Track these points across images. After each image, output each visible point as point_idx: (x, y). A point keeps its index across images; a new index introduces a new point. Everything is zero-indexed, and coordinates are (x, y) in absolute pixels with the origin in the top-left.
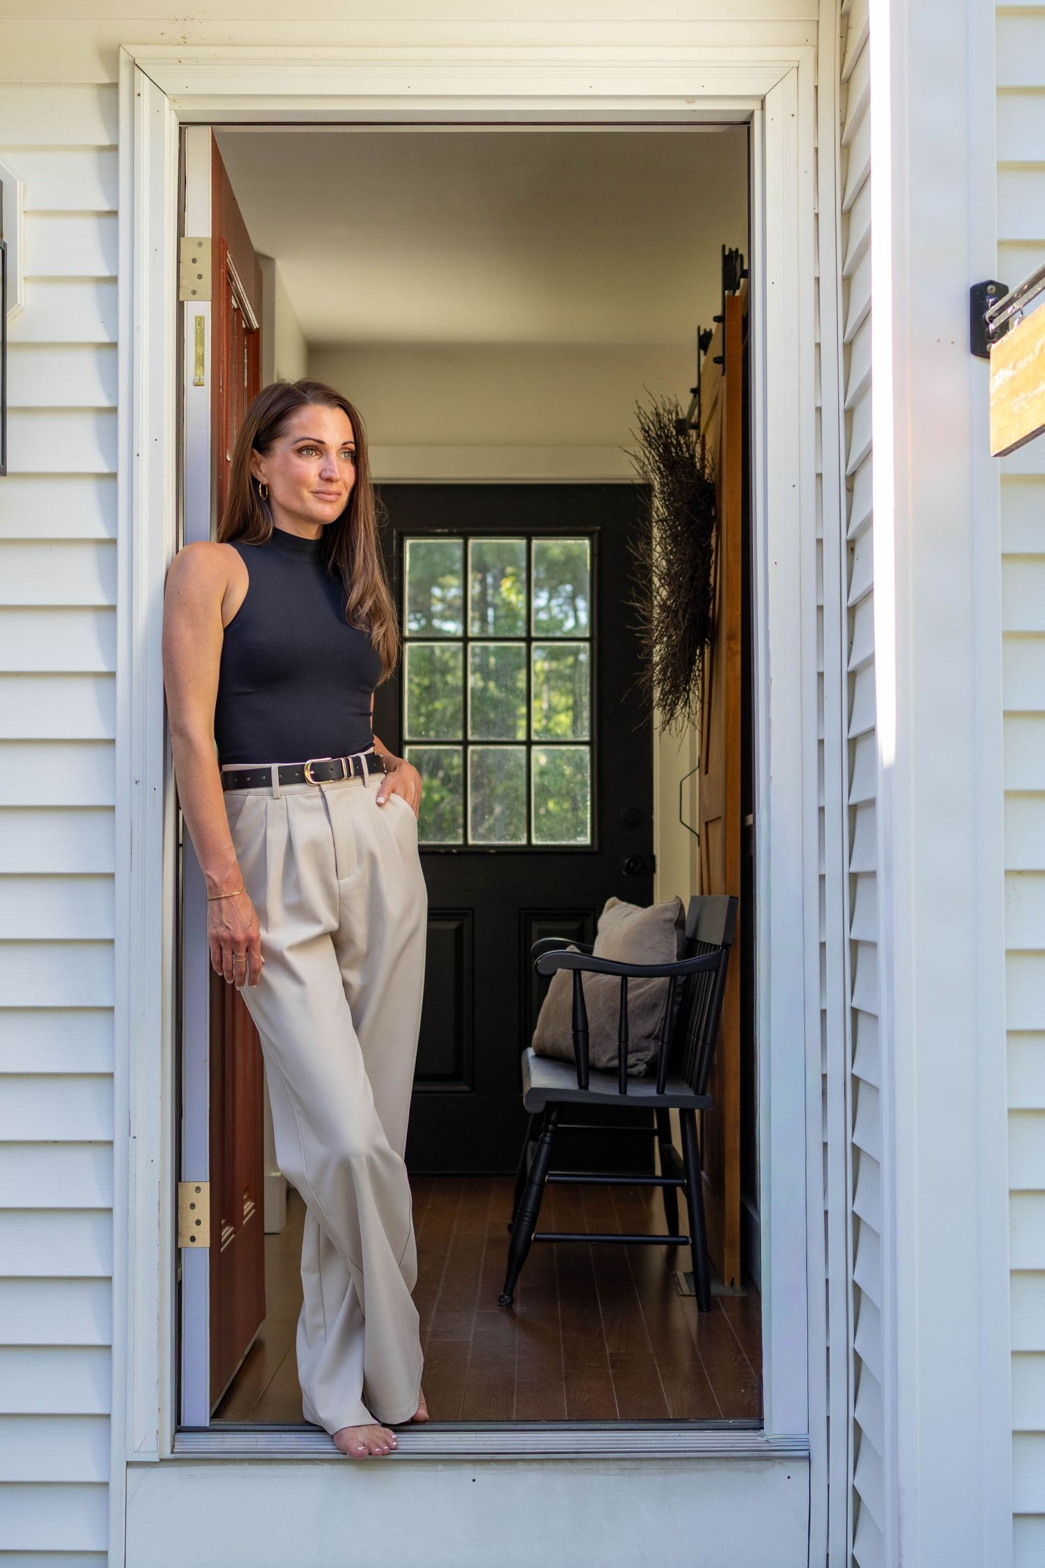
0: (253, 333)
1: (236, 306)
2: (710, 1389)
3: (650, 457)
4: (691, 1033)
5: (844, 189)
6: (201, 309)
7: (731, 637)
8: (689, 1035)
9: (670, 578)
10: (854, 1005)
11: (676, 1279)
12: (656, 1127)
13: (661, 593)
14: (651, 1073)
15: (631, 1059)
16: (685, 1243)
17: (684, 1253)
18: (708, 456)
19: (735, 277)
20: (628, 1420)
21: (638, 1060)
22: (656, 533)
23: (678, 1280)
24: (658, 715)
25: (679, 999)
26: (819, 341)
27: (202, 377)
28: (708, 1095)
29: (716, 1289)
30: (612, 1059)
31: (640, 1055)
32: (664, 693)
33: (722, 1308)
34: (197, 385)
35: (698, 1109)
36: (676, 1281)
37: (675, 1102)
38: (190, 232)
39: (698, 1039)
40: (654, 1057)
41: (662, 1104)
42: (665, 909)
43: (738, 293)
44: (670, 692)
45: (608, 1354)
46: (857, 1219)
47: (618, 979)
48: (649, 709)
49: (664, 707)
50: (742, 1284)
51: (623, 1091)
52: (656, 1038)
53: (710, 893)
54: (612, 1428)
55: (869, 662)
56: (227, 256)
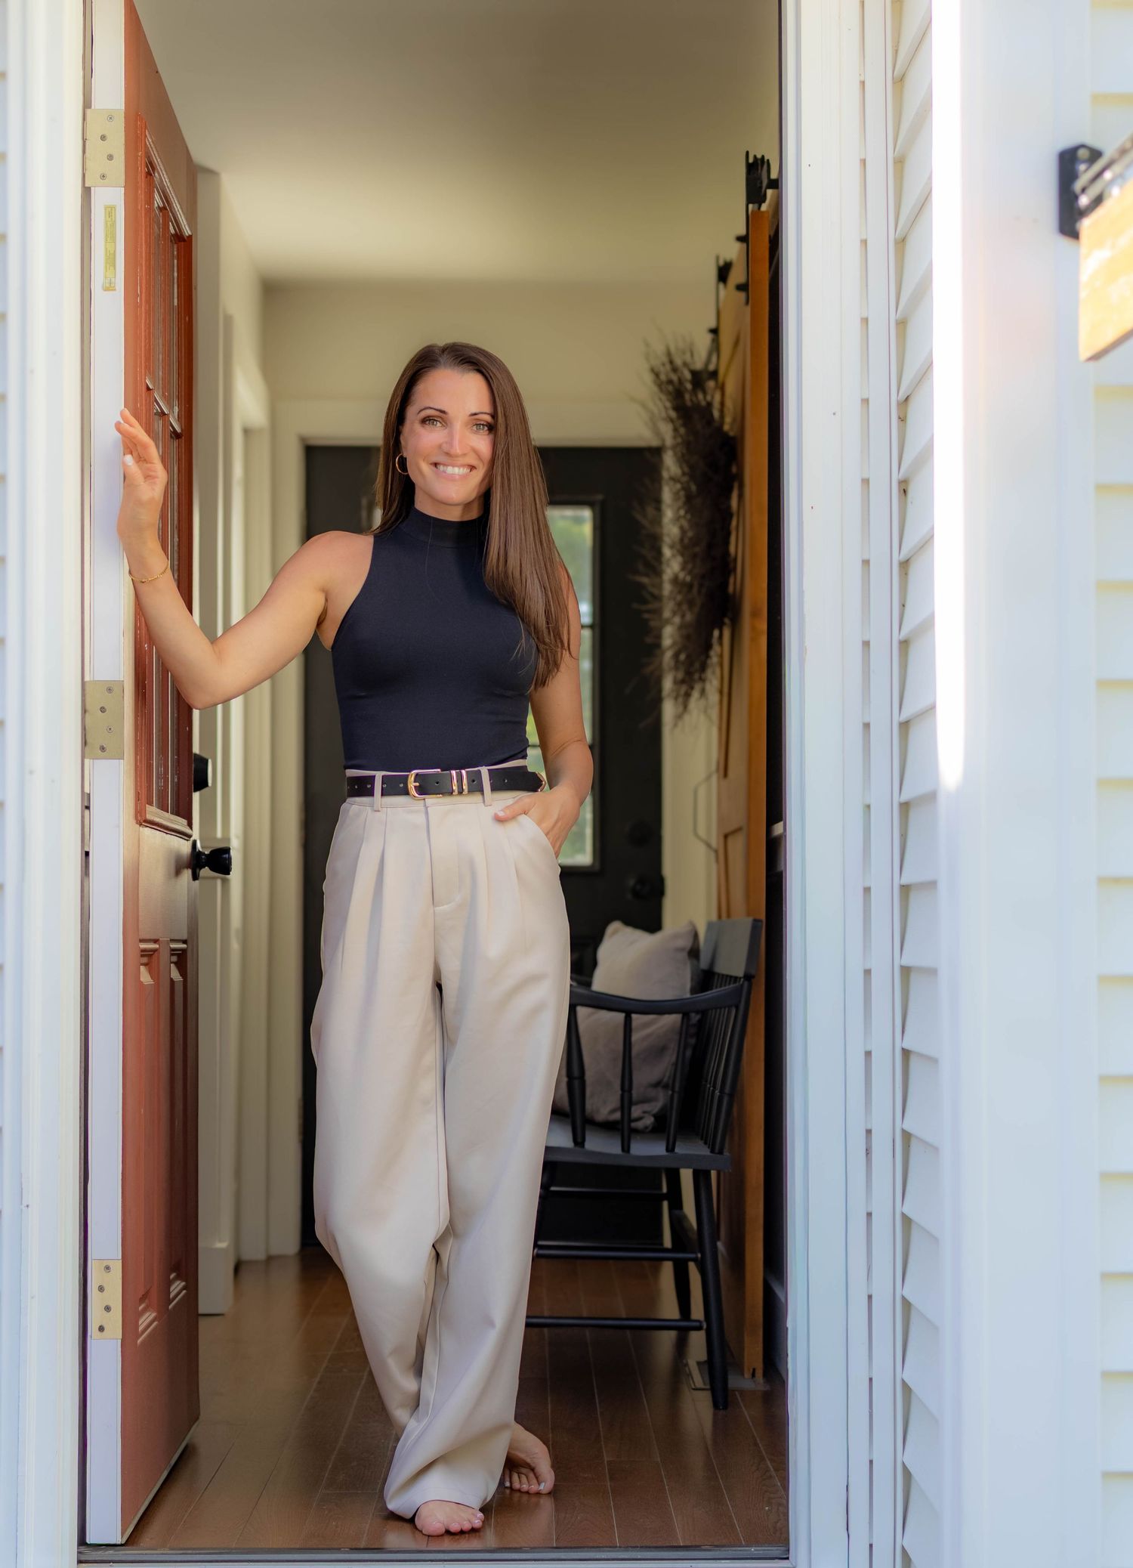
0: (184, 240)
1: (161, 205)
2: (727, 1505)
3: (660, 406)
4: (706, 1081)
5: (896, 52)
6: (111, 197)
7: (755, 614)
8: (704, 1083)
9: (685, 548)
10: (906, 1046)
11: (687, 1369)
12: (665, 1190)
13: (673, 565)
14: (660, 1127)
15: (636, 1111)
16: (699, 1328)
17: (697, 1341)
18: (729, 403)
19: (761, 187)
20: (627, 1547)
21: (644, 1112)
22: (667, 494)
23: (689, 1369)
24: (669, 709)
25: (693, 1041)
26: (865, 237)
27: (113, 280)
28: (726, 1153)
29: (735, 1382)
30: (613, 1111)
31: (646, 1107)
32: (676, 682)
33: (742, 1405)
34: (106, 289)
35: (713, 1170)
36: (688, 1371)
37: (687, 1161)
38: (98, 103)
39: (714, 1087)
40: (663, 1109)
41: (673, 1165)
42: (676, 936)
43: (764, 207)
44: (683, 682)
45: (606, 1462)
46: (907, 1305)
47: (621, 1016)
48: (658, 701)
49: (676, 698)
50: (765, 1375)
51: (626, 1148)
52: (666, 1087)
53: (729, 915)
54: (609, 1557)
55: (927, 625)
56: (146, 136)
